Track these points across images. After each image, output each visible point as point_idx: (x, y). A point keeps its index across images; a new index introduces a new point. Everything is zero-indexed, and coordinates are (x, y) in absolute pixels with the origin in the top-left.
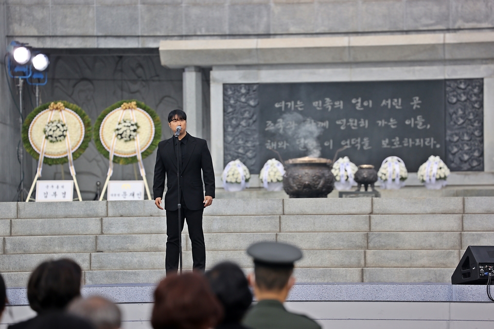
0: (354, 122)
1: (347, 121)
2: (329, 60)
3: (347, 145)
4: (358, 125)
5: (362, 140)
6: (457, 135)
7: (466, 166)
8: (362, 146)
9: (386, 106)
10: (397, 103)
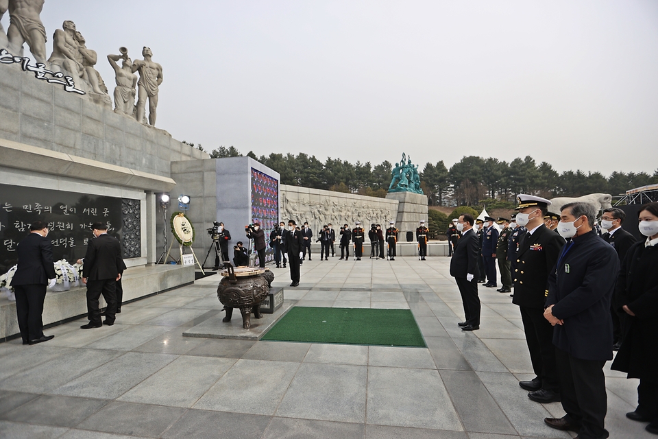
0: (62, 225)
1: (56, 224)
2: (46, 169)
3: (55, 244)
4: (65, 227)
5: (69, 240)
6: (128, 234)
7: (132, 255)
8: (68, 244)
9: (86, 213)
10: (94, 211)
